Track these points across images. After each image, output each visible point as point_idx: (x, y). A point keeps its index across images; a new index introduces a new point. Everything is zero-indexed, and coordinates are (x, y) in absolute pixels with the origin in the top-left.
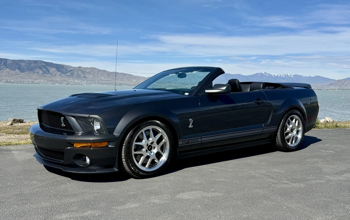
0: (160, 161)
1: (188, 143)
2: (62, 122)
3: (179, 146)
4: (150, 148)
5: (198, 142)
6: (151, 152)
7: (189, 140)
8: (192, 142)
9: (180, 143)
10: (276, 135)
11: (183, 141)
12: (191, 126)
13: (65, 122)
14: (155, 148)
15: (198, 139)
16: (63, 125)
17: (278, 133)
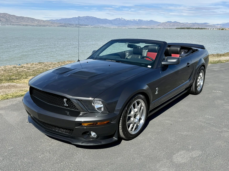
0: (140, 123)
2: (65, 102)
4: (135, 116)
6: (135, 119)
9: (151, 107)
10: (192, 85)
11: (152, 105)
12: (157, 93)
13: (68, 102)
14: (137, 115)
15: (159, 101)
16: (66, 105)
17: (194, 84)
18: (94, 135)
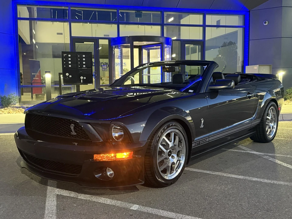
1: (199, 144)
3: (192, 148)
4: (170, 154)
5: (206, 142)
7: (200, 141)
8: (202, 143)
9: (193, 145)
11: (195, 142)
12: (202, 126)
13: (76, 129)
15: (206, 139)
16: (74, 133)
18: (111, 175)
